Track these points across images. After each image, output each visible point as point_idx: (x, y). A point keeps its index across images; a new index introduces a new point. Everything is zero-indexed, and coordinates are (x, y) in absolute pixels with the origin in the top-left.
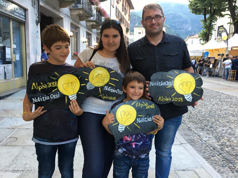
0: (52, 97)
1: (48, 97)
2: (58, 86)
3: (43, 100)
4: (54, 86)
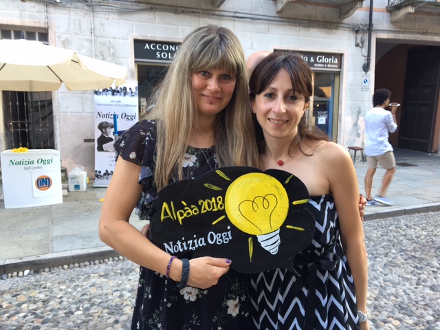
0: (212, 238)
1: (203, 239)
2: (226, 209)
3: (191, 248)
4: (216, 210)
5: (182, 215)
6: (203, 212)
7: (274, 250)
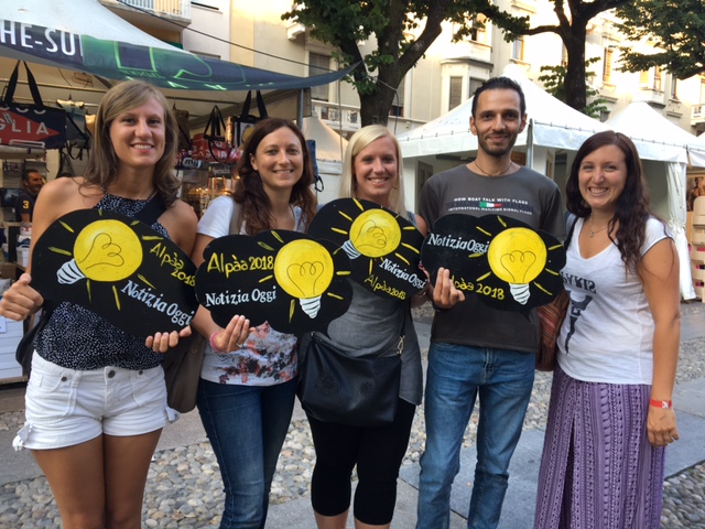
0: (256, 296)
1: (247, 295)
2: (275, 269)
3: (233, 302)
4: (265, 268)
5: (230, 268)
6: (252, 268)
7: (313, 314)
